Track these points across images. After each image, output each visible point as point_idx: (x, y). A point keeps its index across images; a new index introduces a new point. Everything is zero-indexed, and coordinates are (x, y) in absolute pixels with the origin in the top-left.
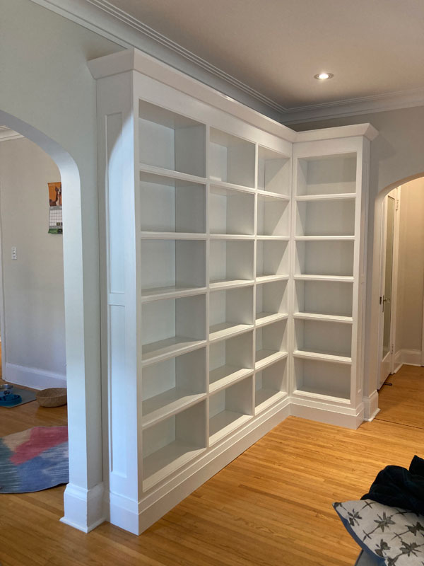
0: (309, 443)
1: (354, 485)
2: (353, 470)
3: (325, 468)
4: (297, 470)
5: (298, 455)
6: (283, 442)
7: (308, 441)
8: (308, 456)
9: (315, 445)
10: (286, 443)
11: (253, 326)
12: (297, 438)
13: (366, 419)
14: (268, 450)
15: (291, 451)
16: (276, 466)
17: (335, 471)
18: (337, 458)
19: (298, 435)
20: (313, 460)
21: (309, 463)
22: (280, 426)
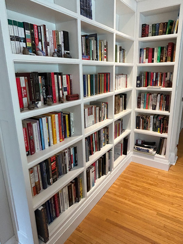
0: (144, 182)
1: (176, 217)
2: (172, 204)
3: (155, 203)
4: (139, 204)
5: (139, 192)
6: (129, 181)
7: (143, 180)
8: (144, 193)
9: (147, 183)
10: (131, 182)
11: (113, 120)
12: (137, 178)
13: (172, 164)
14: (122, 188)
15: (134, 189)
16: (127, 202)
17: (162, 205)
18: (161, 194)
19: (137, 176)
20: (147, 195)
21: (147, 199)
22: (126, 169)
